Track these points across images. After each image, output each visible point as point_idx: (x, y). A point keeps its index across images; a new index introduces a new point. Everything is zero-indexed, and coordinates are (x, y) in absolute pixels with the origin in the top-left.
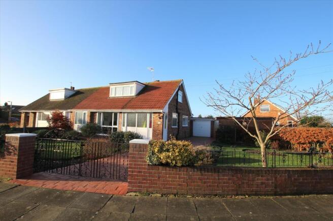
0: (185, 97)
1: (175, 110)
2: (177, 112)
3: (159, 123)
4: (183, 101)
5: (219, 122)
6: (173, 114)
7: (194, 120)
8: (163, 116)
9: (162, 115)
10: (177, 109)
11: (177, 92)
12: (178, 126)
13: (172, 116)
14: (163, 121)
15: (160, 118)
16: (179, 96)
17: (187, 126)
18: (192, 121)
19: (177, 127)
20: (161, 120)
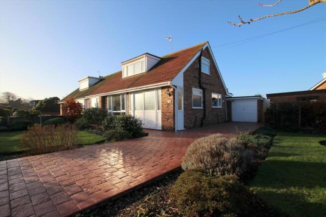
0: (213, 67)
1: (198, 85)
2: (201, 87)
3: (169, 101)
4: (211, 72)
5: (271, 101)
6: (193, 89)
7: (233, 101)
8: (174, 92)
9: (171, 90)
10: (200, 82)
11: (199, 59)
12: (204, 106)
13: (191, 92)
14: (174, 99)
15: (170, 95)
16: (202, 65)
17: (221, 107)
18: (229, 102)
19: (202, 108)
20: (172, 97)
